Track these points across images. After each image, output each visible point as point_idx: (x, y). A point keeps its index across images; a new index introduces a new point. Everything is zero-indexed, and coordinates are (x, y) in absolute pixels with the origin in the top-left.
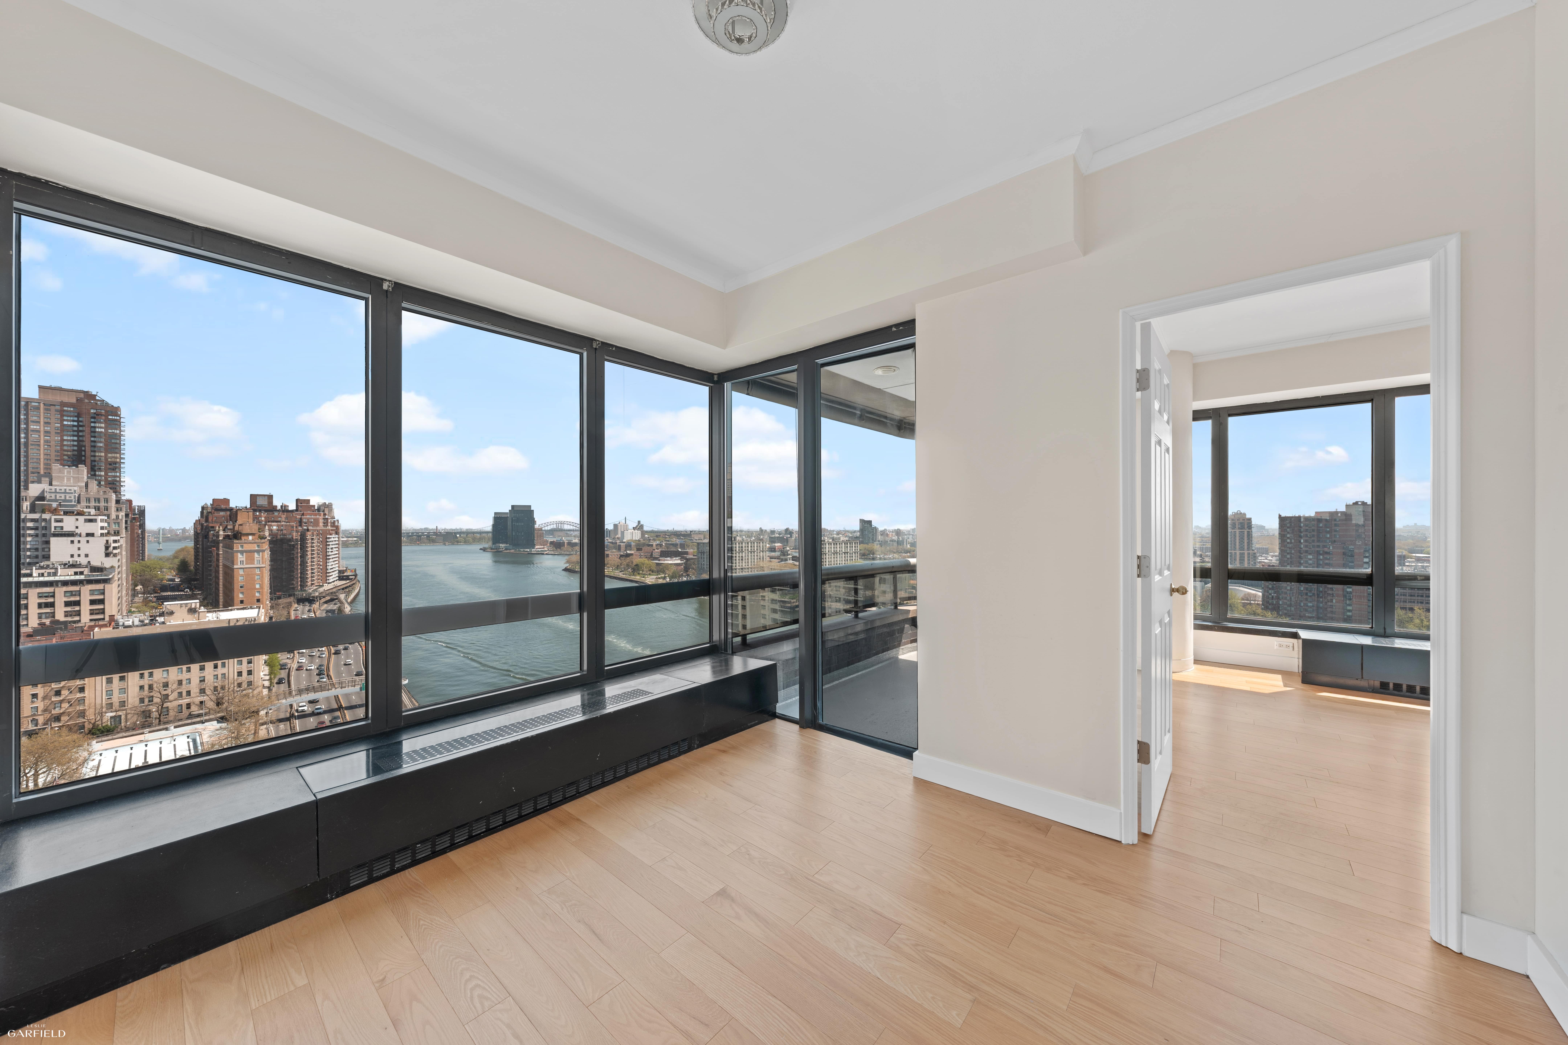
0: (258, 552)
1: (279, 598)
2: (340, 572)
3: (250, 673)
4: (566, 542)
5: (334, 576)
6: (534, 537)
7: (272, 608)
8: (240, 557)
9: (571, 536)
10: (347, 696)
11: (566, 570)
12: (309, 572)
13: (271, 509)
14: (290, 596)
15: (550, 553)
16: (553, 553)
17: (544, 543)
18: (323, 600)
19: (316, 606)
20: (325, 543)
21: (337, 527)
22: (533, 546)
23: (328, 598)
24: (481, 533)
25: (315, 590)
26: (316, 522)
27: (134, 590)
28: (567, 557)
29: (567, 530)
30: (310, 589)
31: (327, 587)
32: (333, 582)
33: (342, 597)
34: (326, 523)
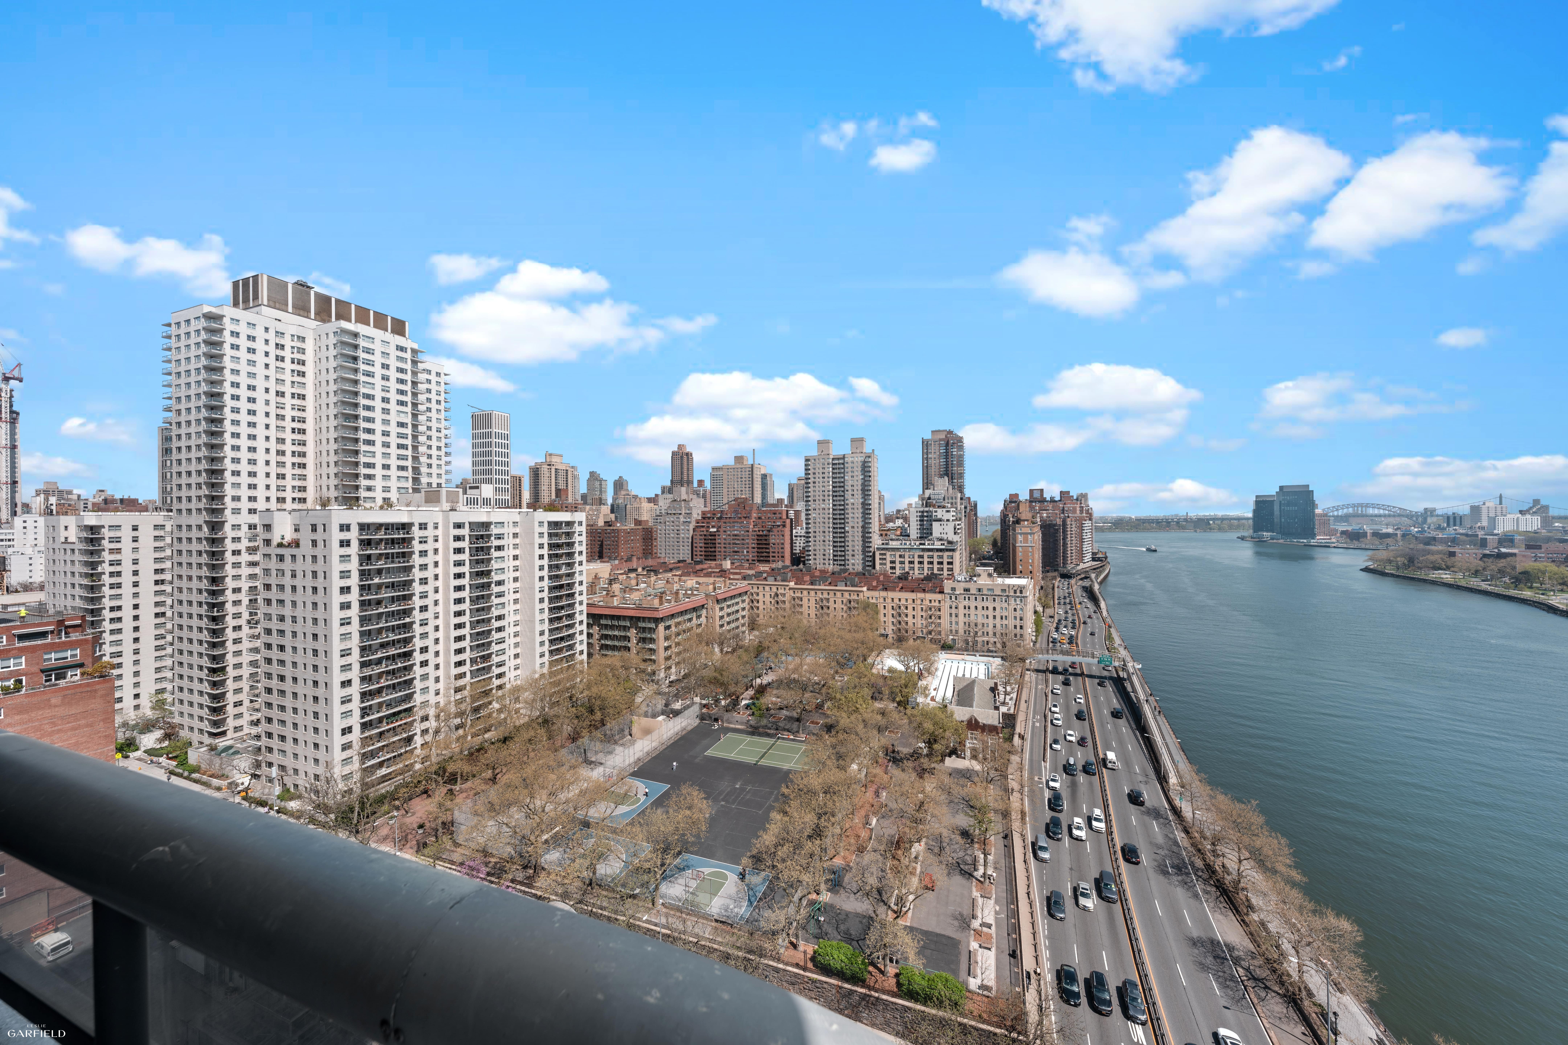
0: (1030, 534)
1: (1048, 572)
2: (1093, 553)
3: (1021, 627)
4: (1369, 532)
5: (1088, 557)
6: (1314, 525)
7: (1043, 579)
8: (1020, 538)
9: (1380, 523)
10: (1089, 665)
11: (1366, 570)
12: (1069, 552)
13: (1043, 500)
14: (1055, 571)
15: (1341, 545)
16: (1345, 546)
17: (1333, 533)
18: (1079, 577)
19: (1073, 581)
20: (1081, 528)
21: (1091, 515)
22: (1313, 536)
23: (1083, 576)
24: (1239, 519)
25: (1073, 568)
26: (1074, 511)
27: (970, 557)
28: (1370, 553)
29: (1372, 516)
30: (1070, 567)
31: (1082, 566)
32: (1087, 563)
33: (1093, 576)
34: (1081, 511)
